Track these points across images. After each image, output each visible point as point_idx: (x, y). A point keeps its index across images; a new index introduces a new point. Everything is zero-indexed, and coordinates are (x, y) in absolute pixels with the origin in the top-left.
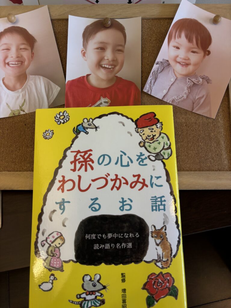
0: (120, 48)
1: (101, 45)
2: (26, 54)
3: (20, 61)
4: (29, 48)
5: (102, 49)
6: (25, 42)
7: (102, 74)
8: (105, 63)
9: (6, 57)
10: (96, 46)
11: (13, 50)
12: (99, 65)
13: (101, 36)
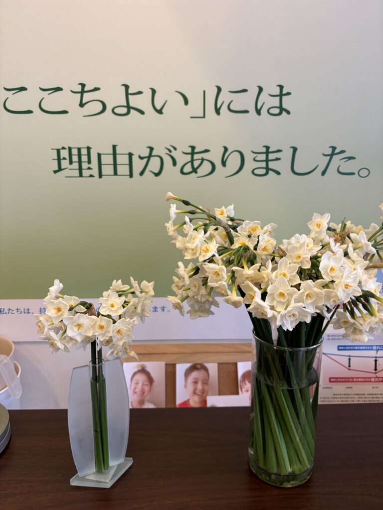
0: (206, 382)
1: (195, 380)
2: (147, 388)
3: (143, 392)
4: (149, 385)
5: (196, 382)
6: (147, 380)
7: (196, 398)
8: (198, 392)
9: (135, 389)
10: (193, 381)
11: (140, 384)
12: (195, 393)
13: (195, 374)
